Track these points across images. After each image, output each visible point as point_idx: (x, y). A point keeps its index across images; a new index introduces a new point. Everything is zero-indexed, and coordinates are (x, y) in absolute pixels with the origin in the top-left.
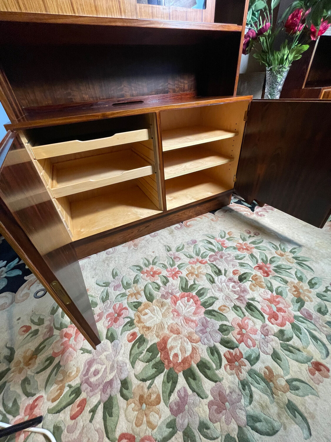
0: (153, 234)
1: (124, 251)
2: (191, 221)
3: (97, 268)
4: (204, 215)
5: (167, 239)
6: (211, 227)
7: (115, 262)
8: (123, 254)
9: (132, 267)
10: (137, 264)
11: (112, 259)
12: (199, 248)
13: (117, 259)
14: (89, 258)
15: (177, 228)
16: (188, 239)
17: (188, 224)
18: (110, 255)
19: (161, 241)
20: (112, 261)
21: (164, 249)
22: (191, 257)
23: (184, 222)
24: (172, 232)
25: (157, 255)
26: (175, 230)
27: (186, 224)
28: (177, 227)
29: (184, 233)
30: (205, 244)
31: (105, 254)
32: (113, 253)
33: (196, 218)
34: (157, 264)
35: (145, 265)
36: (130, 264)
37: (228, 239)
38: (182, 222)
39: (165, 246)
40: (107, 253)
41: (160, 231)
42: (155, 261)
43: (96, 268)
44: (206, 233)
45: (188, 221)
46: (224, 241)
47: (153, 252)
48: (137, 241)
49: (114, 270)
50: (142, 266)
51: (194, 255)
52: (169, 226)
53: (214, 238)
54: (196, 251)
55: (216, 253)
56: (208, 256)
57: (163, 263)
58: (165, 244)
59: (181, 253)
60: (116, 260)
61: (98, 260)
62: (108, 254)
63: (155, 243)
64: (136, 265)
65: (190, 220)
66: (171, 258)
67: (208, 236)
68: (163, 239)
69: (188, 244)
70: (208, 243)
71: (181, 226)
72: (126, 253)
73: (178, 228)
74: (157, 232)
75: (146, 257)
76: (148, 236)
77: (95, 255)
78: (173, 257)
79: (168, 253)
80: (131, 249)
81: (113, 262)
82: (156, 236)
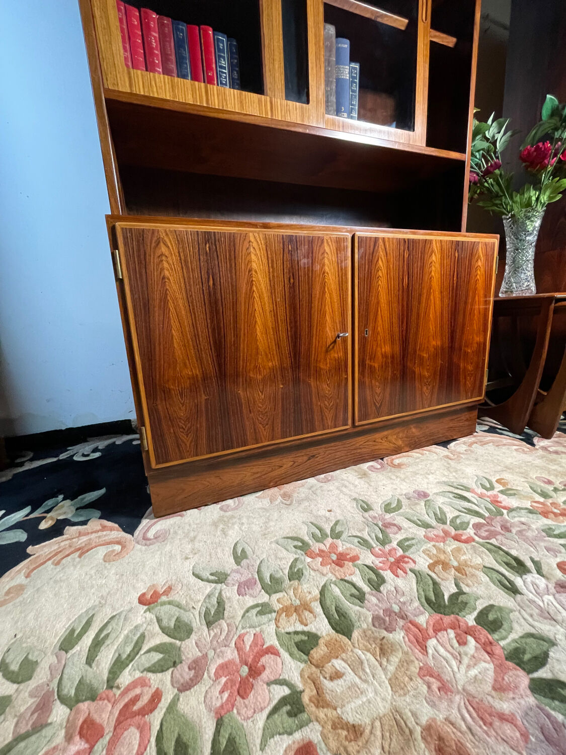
0: (322, 476)
1: (259, 505)
2: (400, 457)
3: (199, 538)
4: (424, 448)
5: (356, 486)
6: (452, 470)
7: (241, 529)
8: (259, 511)
9: (281, 541)
10: (295, 535)
11: (234, 520)
12: (439, 507)
13: (244, 520)
14: (182, 516)
15: (372, 468)
16: (405, 488)
17: (396, 462)
18: (230, 513)
19: (344, 489)
20: (233, 524)
21: (355, 506)
22: (426, 526)
23: (387, 459)
24: (365, 475)
25: (340, 517)
26: (370, 472)
27: (392, 463)
28: (372, 466)
29: (394, 477)
30: (449, 500)
31: (219, 510)
32: (236, 508)
33: (410, 453)
34: (344, 536)
35: (314, 536)
36: (277, 534)
37: (503, 492)
38: (382, 459)
39: (355, 500)
40: (221, 508)
41: (338, 472)
42: (338, 529)
43: (195, 538)
44: (444, 479)
45: (394, 457)
46: (496, 496)
47: (330, 511)
48: (288, 488)
49: (238, 545)
50: (306, 538)
51: (433, 522)
52: (355, 464)
53: (467, 489)
54: (435, 514)
55: (488, 520)
56: (471, 526)
57: (359, 534)
58: (355, 496)
59: (397, 515)
60: (243, 524)
61: (201, 522)
62: (225, 511)
63: (330, 493)
64: (290, 535)
65: (398, 455)
66: (377, 525)
67: (450, 484)
68: (346, 487)
69: (409, 499)
70: (459, 498)
71: (382, 466)
72: (264, 509)
73: (377, 469)
74: (331, 473)
75: (313, 520)
76: (311, 481)
77: (196, 510)
78: (380, 524)
79: (366, 515)
80: (277, 503)
81: (236, 527)
82: (330, 481)
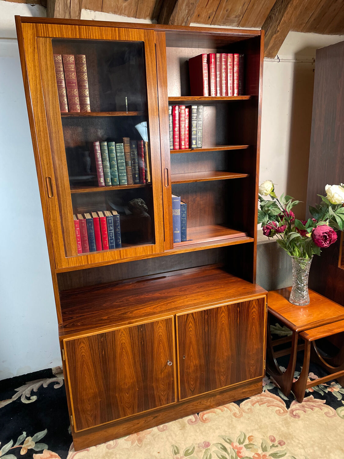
0: (161, 426)
2: (209, 413)
4: (226, 405)
5: (176, 435)
6: (231, 426)
8: (125, 450)
11: (113, 456)
13: (117, 456)
14: (88, 450)
15: (190, 422)
16: (201, 439)
17: (205, 416)
18: (111, 451)
19: (170, 438)
21: (172, 450)
23: (201, 413)
24: (184, 427)
26: (188, 425)
27: (202, 418)
28: (190, 419)
29: (198, 430)
30: (218, 450)
31: (106, 448)
32: (114, 448)
37: (246, 446)
38: (198, 414)
39: (173, 446)
40: (107, 447)
41: (171, 423)
44: (223, 434)
45: (205, 412)
47: (159, 453)
48: (142, 434)
52: (182, 417)
53: (230, 442)
58: (174, 443)
62: (109, 449)
65: (208, 411)
67: (224, 438)
68: (171, 436)
69: (199, 447)
70: (223, 449)
71: (196, 418)
72: (128, 449)
73: (192, 422)
74: (166, 424)
75: (149, 458)
76: (155, 429)
77: (94, 447)
80: (135, 445)
82: (164, 430)
